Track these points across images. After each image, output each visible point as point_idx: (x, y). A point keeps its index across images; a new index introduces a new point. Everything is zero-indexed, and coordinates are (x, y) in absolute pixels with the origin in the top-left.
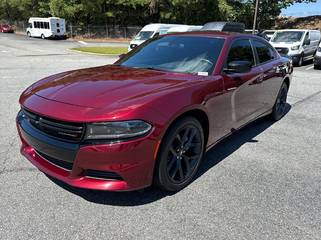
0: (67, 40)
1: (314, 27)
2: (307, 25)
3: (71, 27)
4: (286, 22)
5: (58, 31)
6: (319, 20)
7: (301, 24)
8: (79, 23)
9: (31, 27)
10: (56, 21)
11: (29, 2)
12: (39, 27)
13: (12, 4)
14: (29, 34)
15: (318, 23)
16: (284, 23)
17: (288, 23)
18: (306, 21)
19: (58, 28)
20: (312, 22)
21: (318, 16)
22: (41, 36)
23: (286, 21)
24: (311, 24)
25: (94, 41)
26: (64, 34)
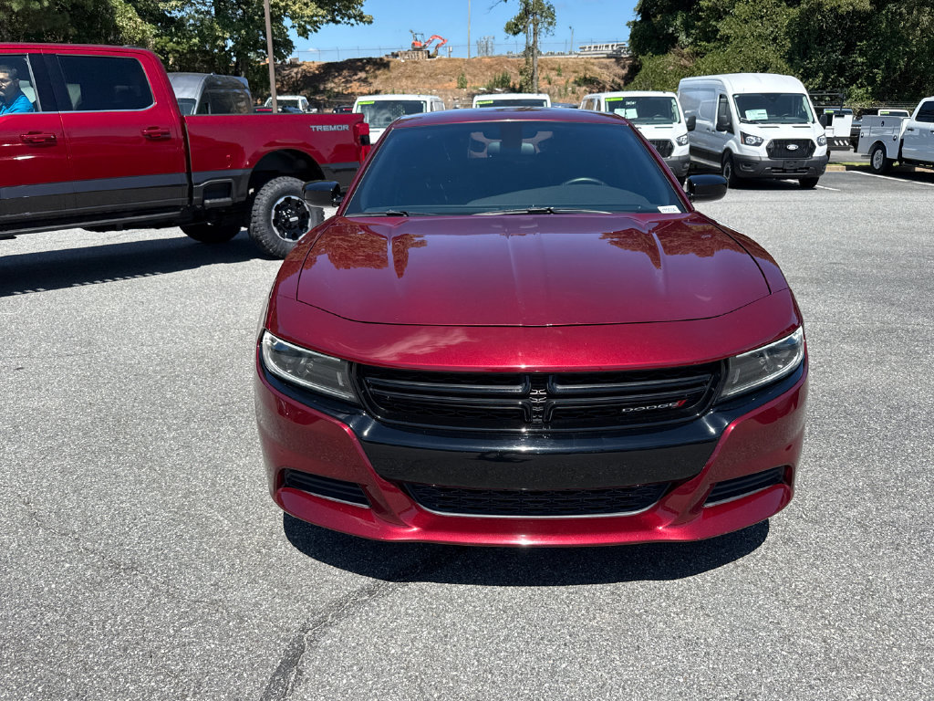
1: (371, 88)
2: (351, 82)
4: (296, 73)
6: (375, 70)
7: (336, 80)
15: (376, 77)
16: (292, 77)
17: (304, 76)
18: (345, 73)
20: (362, 75)
21: (371, 59)
23: (295, 70)
24: (359, 79)
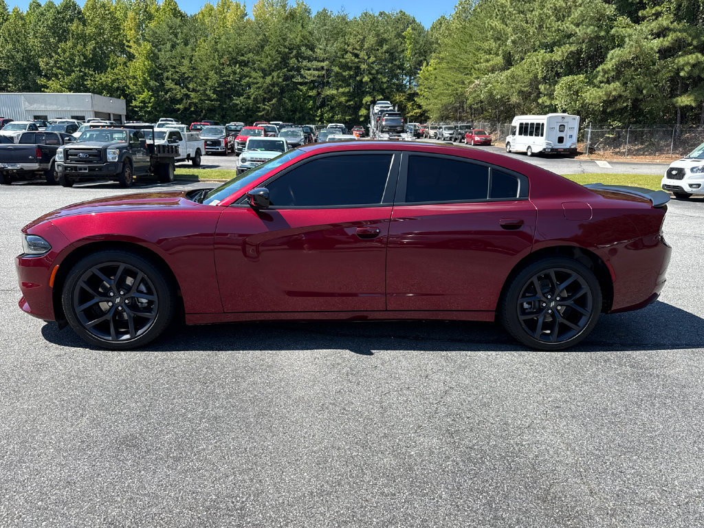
0: (577, 158)
3: (590, 131)
5: (561, 140)
8: (610, 122)
9: (514, 134)
10: (560, 120)
11: (525, 87)
12: (526, 134)
13: (497, 94)
14: (508, 147)
19: (562, 135)
22: (525, 151)
25: (635, 161)
26: (573, 147)
